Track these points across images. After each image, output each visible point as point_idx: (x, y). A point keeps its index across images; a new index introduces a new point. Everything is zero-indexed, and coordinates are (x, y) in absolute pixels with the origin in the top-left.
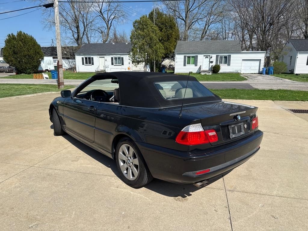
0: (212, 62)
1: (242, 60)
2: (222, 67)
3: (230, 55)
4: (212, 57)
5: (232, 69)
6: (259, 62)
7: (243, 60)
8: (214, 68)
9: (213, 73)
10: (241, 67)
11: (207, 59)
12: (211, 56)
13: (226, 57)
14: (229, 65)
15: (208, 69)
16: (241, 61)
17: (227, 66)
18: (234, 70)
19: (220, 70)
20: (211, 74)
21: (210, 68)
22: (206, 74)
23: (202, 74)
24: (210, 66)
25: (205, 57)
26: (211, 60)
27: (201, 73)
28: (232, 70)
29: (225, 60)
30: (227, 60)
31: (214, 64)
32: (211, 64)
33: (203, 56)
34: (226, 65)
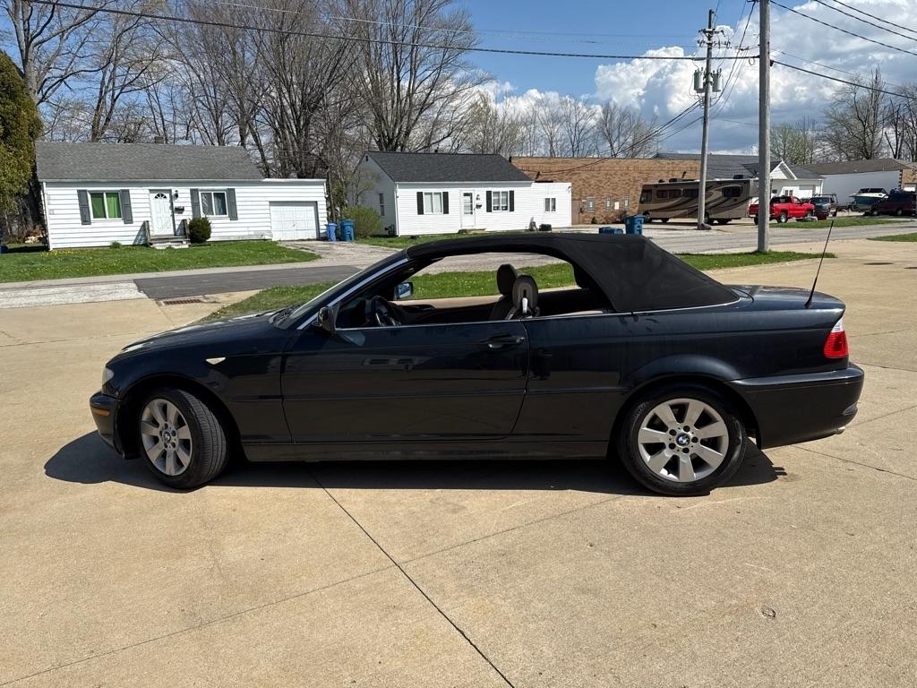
0: (180, 210)
1: (268, 203)
2: (216, 225)
3: (234, 189)
4: (177, 196)
5: (246, 229)
6: (312, 208)
7: (270, 202)
8: (191, 226)
9: (192, 242)
10: (269, 224)
11: (161, 200)
12: (173, 192)
13: (220, 196)
14: (234, 217)
15: (172, 232)
16: (268, 207)
17: (229, 221)
18: (252, 233)
19: (212, 235)
20: (187, 246)
21: (177, 227)
22: (170, 248)
23: (158, 248)
24: (178, 223)
25: (156, 195)
26: (176, 205)
27: (151, 244)
28: (247, 234)
29: (220, 204)
30: (226, 204)
31: (188, 215)
32: (179, 218)
33: (148, 192)
34: (225, 219)
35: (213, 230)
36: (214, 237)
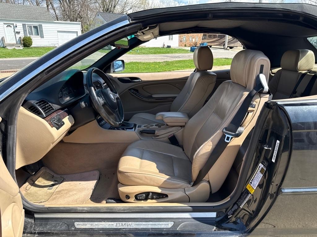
0: (18, 33)
1: (57, 31)
2: (35, 40)
3: (42, 25)
4: (16, 26)
5: (48, 42)
6: (76, 34)
7: (58, 31)
8: (23, 40)
9: (24, 47)
10: (57, 40)
11: (9, 28)
12: (15, 25)
13: (36, 27)
14: (42, 37)
15: (16, 43)
16: (57, 33)
17: (40, 38)
18: (51, 44)
19: (33, 44)
20: (22, 48)
21: (17, 40)
22: (14, 49)
23: (9, 49)
24: (18, 38)
25: (7, 25)
26: (16, 30)
27: (6, 47)
28: (48, 44)
29: (36, 31)
30: (38, 31)
31: (22, 35)
32: (18, 36)
33: (3, 24)
34: (38, 38)
35: (33, 42)
36: (33, 45)
